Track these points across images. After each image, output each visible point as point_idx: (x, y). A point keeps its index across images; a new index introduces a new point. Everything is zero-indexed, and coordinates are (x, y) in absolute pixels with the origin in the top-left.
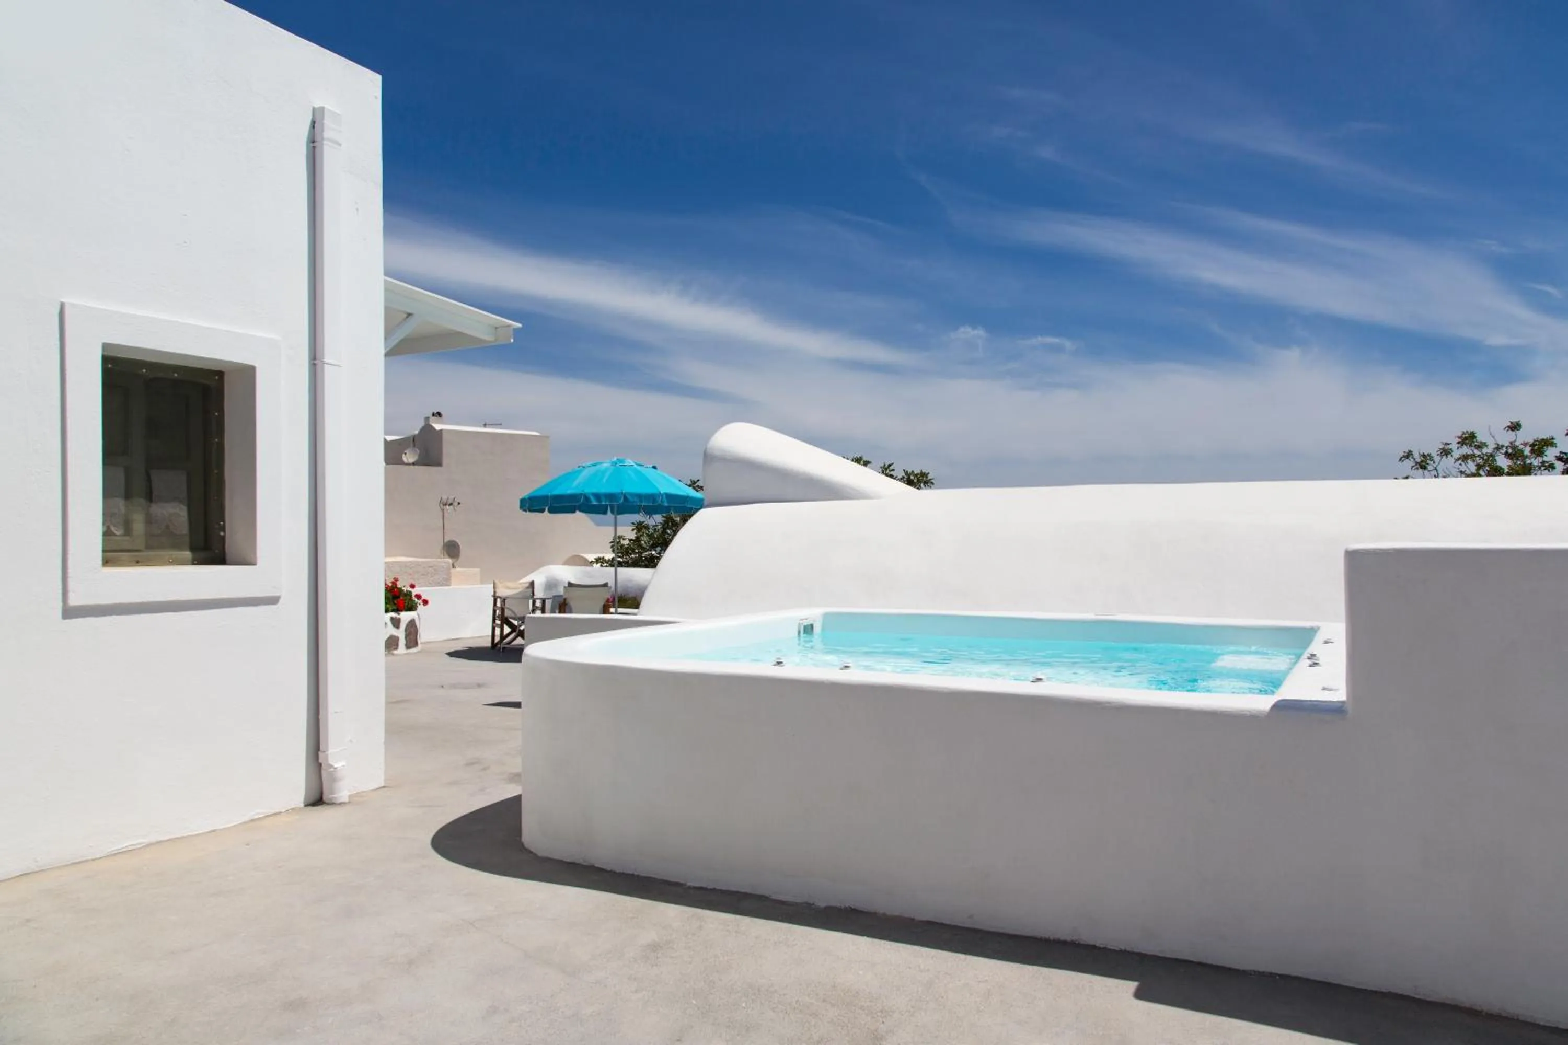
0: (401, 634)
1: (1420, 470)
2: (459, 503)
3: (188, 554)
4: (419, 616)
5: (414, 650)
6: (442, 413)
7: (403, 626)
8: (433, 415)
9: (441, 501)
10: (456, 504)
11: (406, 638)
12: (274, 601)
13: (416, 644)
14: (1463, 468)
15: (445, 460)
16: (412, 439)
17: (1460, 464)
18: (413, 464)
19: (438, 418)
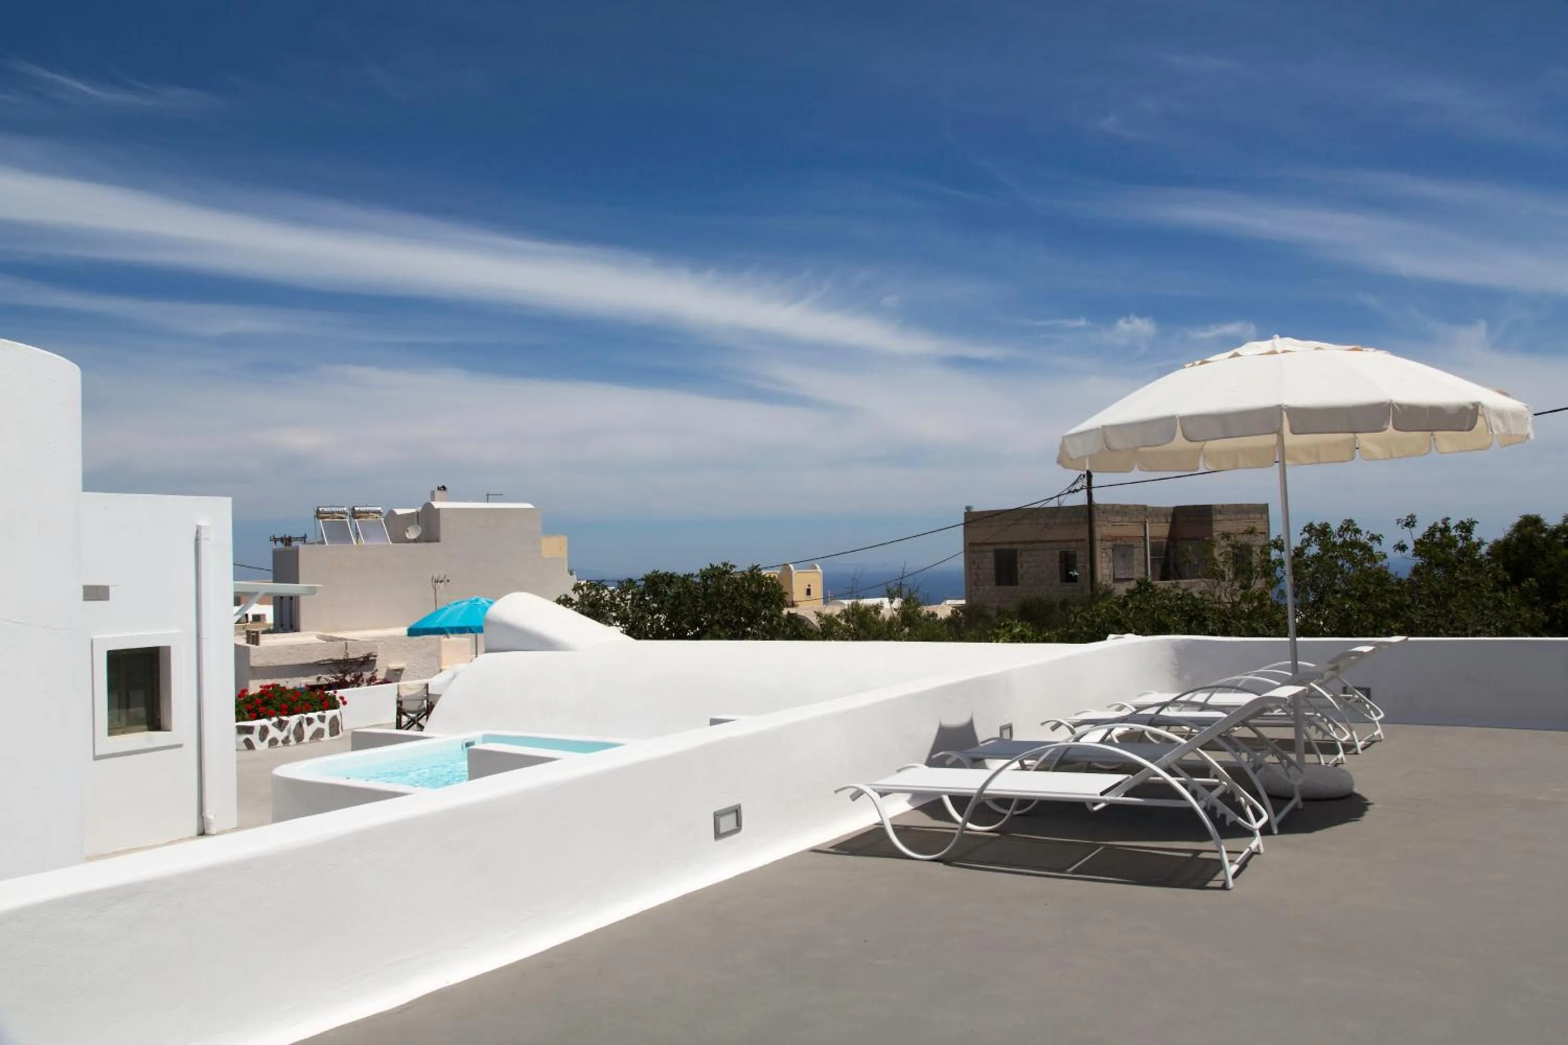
0: (326, 726)
2: (448, 581)
3: (145, 727)
4: (341, 714)
5: (336, 737)
6: (446, 486)
7: (327, 721)
8: (439, 489)
9: (432, 579)
10: (446, 580)
11: (330, 729)
12: (180, 746)
13: (338, 733)
15: (443, 535)
16: (416, 515)
18: (415, 541)
19: (443, 492)
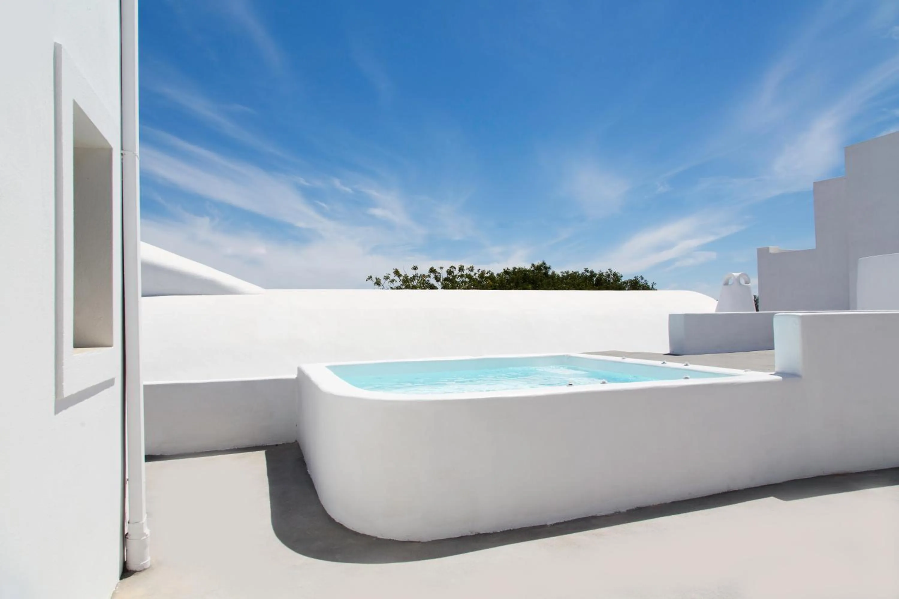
1: (377, 286)
14: (392, 286)
17: (391, 284)
